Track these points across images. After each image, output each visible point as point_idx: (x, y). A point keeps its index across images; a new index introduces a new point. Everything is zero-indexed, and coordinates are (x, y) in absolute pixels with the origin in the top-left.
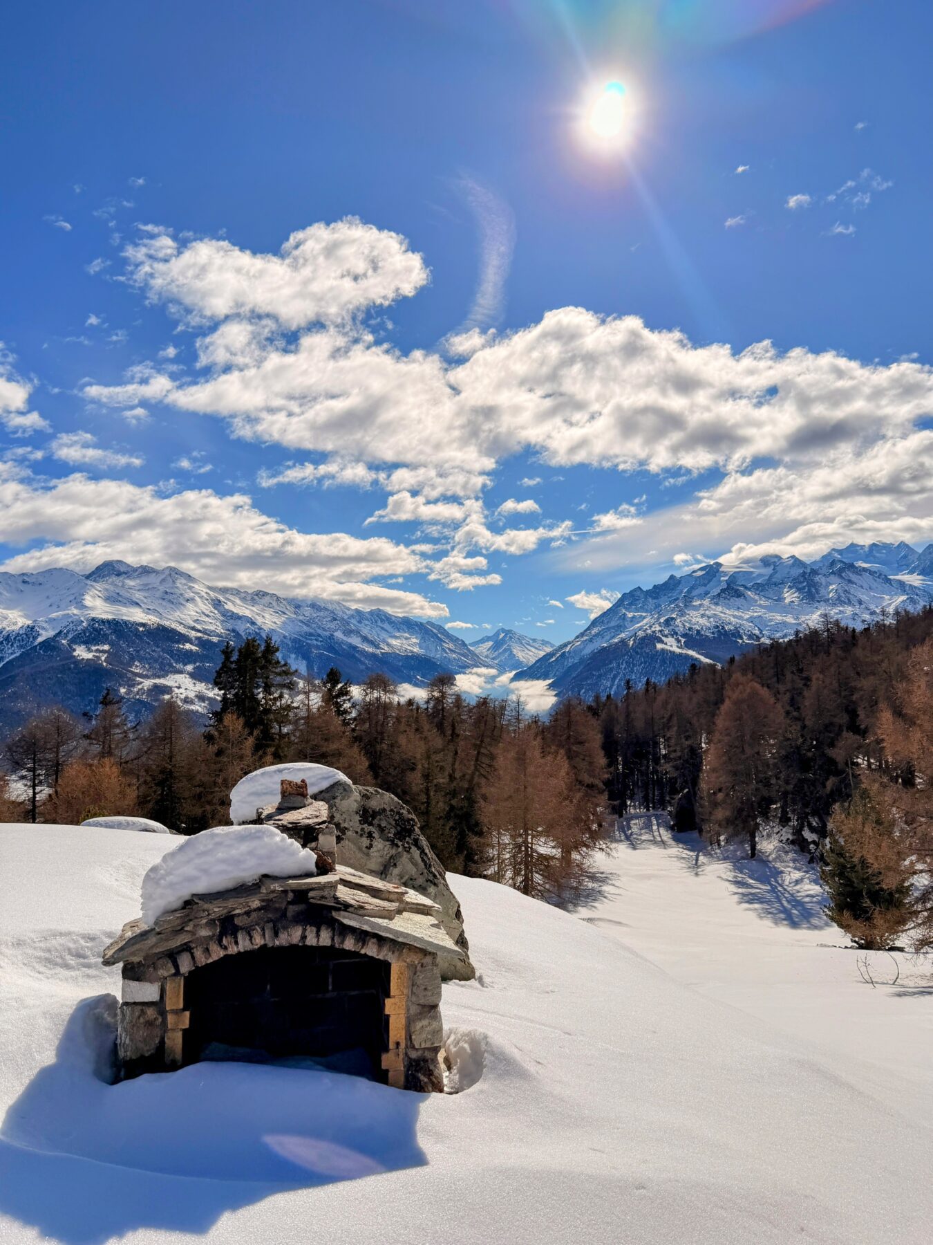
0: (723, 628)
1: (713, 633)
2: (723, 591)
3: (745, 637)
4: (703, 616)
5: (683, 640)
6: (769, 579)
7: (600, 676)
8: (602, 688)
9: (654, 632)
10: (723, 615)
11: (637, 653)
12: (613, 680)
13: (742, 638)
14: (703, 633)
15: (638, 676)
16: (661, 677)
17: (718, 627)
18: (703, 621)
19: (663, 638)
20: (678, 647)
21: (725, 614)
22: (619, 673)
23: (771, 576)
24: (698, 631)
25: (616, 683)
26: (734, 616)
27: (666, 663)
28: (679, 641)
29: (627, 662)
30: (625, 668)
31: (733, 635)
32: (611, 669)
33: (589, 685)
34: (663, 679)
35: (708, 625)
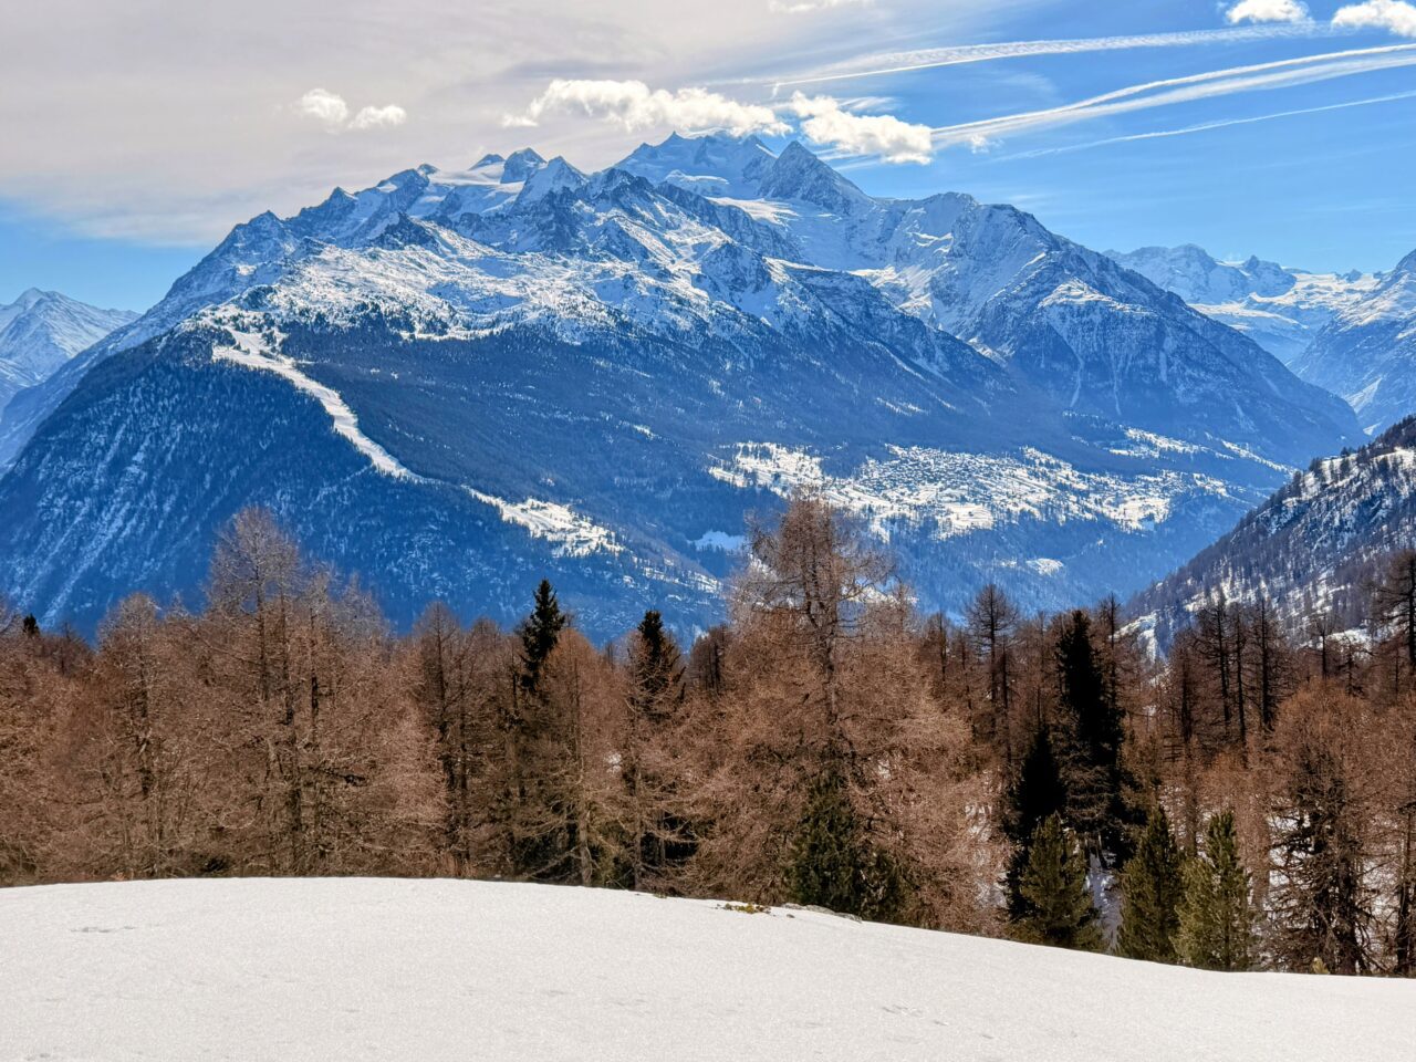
0: (377, 307)
1: (352, 320)
2: (391, 230)
3: (418, 327)
4: (338, 283)
5: (280, 336)
6: (517, 203)
7: (87, 421)
8: (87, 449)
9: (219, 321)
10: (381, 281)
11: (168, 370)
12: (113, 430)
13: (411, 328)
14: (330, 320)
15: (165, 420)
16: (212, 421)
17: (364, 306)
18: (338, 297)
19: (237, 335)
20: (262, 353)
21: (387, 278)
22: (127, 415)
23: (522, 195)
24: (320, 317)
25: (119, 436)
26: (406, 283)
27: (224, 391)
28: (270, 339)
29: (143, 391)
30: (139, 405)
31: (395, 323)
32: (109, 409)
33: (61, 442)
34: (215, 426)
35: (346, 303)
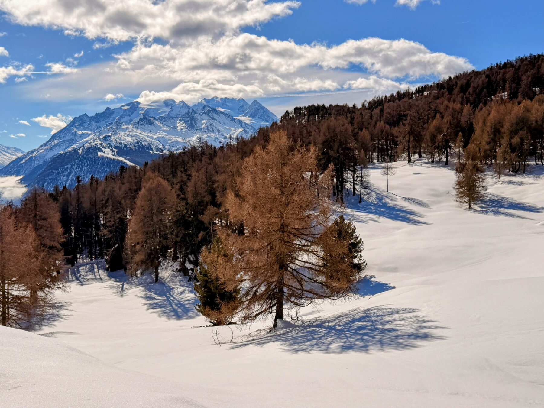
0: (141, 143)
1: (135, 146)
2: (141, 120)
3: (154, 150)
4: (128, 135)
5: (116, 151)
6: (168, 115)
7: (58, 173)
8: (60, 181)
9: (96, 144)
10: (141, 135)
11: (85, 158)
12: (68, 176)
13: (152, 150)
14: (128, 146)
15: (86, 173)
16: (101, 174)
17: (138, 143)
18: (129, 139)
19: (103, 149)
20: (112, 155)
21: (142, 134)
22: (72, 172)
23: (170, 112)
24: (125, 145)
25: (70, 178)
26: (148, 136)
27: (104, 165)
28: (113, 151)
29: (77, 164)
30: (76, 168)
31: (147, 148)
32: (67, 169)
33: (50, 179)
34: (103, 175)
35: (132, 141)
